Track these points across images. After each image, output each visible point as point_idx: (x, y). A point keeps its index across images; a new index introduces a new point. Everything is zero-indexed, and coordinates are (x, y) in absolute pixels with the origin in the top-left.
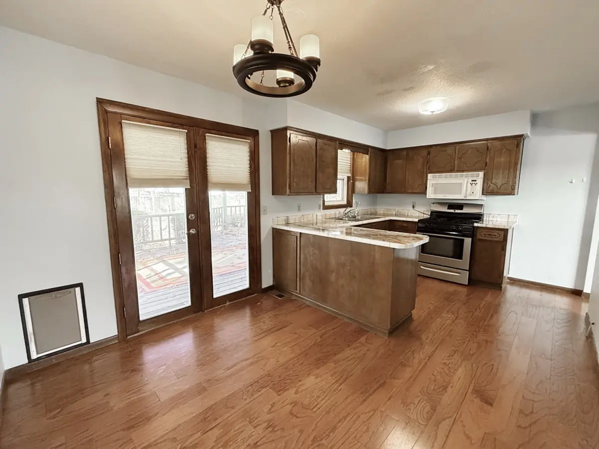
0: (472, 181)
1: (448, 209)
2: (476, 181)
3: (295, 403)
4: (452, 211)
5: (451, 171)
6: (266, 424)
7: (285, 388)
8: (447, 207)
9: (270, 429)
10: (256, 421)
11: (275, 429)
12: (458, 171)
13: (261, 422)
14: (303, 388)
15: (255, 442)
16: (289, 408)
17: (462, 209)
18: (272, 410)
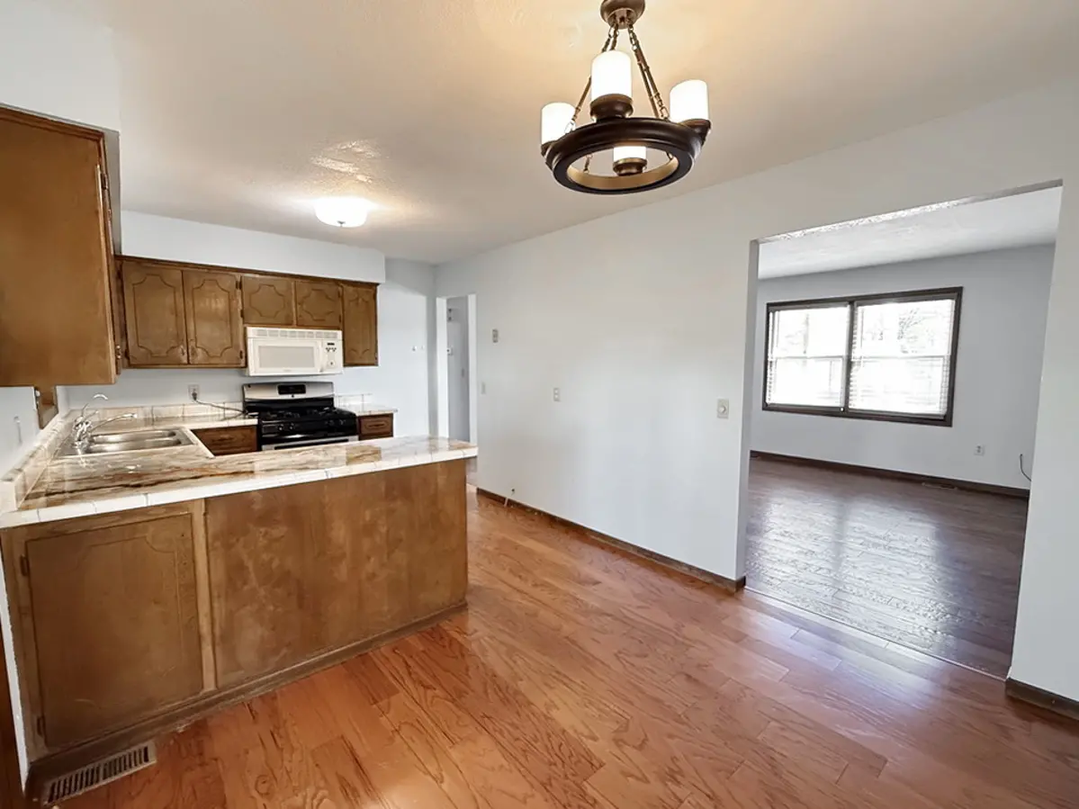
0: (329, 344)
1: (280, 393)
2: (333, 344)
3: (618, 742)
4: (288, 397)
5: (288, 324)
6: (669, 783)
7: (586, 756)
8: (277, 391)
9: (679, 777)
10: (668, 801)
11: (676, 769)
12: (300, 326)
13: (669, 792)
14: (581, 728)
15: (708, 799)
16: (629, 750)
17: (304, 392)
18: (640, 776)
